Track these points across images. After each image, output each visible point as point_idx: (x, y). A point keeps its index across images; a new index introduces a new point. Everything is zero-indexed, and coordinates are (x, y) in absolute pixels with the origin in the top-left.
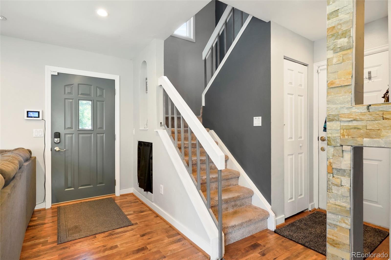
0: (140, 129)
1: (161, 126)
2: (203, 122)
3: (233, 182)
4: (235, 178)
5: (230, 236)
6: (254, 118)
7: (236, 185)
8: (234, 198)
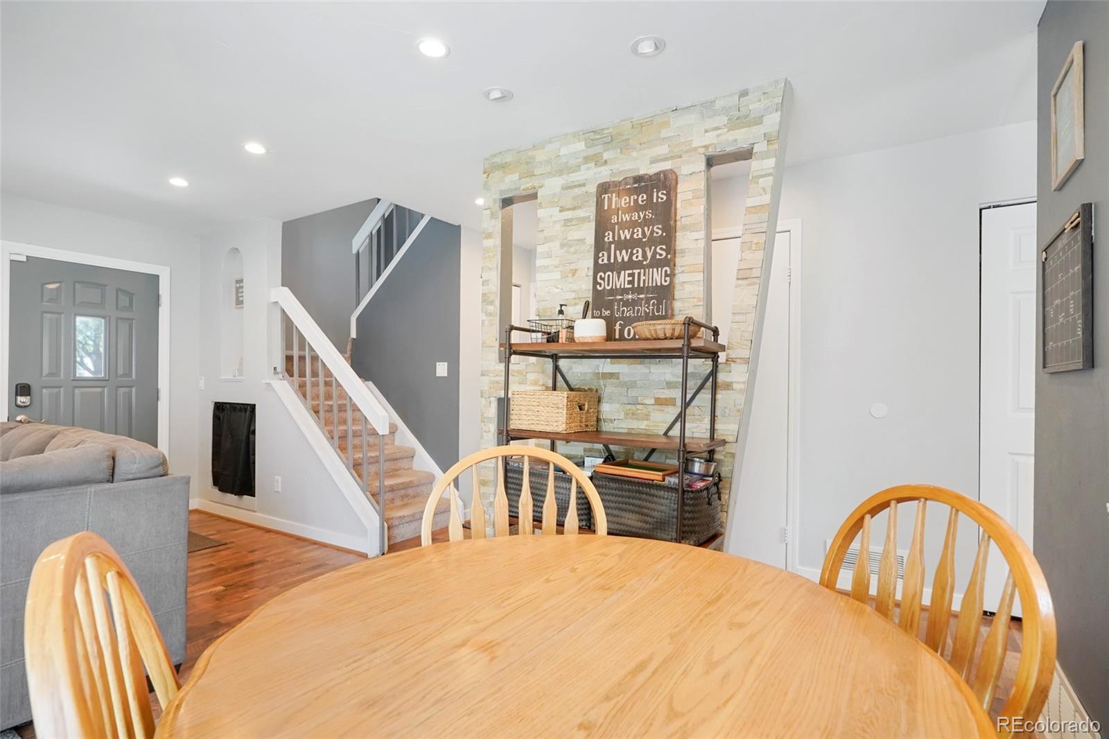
0: (222, 377)
1: (274, 374)
2: (352, 362)
3: (404, 464)
4: (407, 458)
5: (396, 531)
6: (438, 364)
7: (408, 469)
8: (403, 483)
